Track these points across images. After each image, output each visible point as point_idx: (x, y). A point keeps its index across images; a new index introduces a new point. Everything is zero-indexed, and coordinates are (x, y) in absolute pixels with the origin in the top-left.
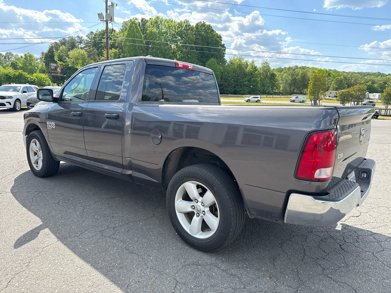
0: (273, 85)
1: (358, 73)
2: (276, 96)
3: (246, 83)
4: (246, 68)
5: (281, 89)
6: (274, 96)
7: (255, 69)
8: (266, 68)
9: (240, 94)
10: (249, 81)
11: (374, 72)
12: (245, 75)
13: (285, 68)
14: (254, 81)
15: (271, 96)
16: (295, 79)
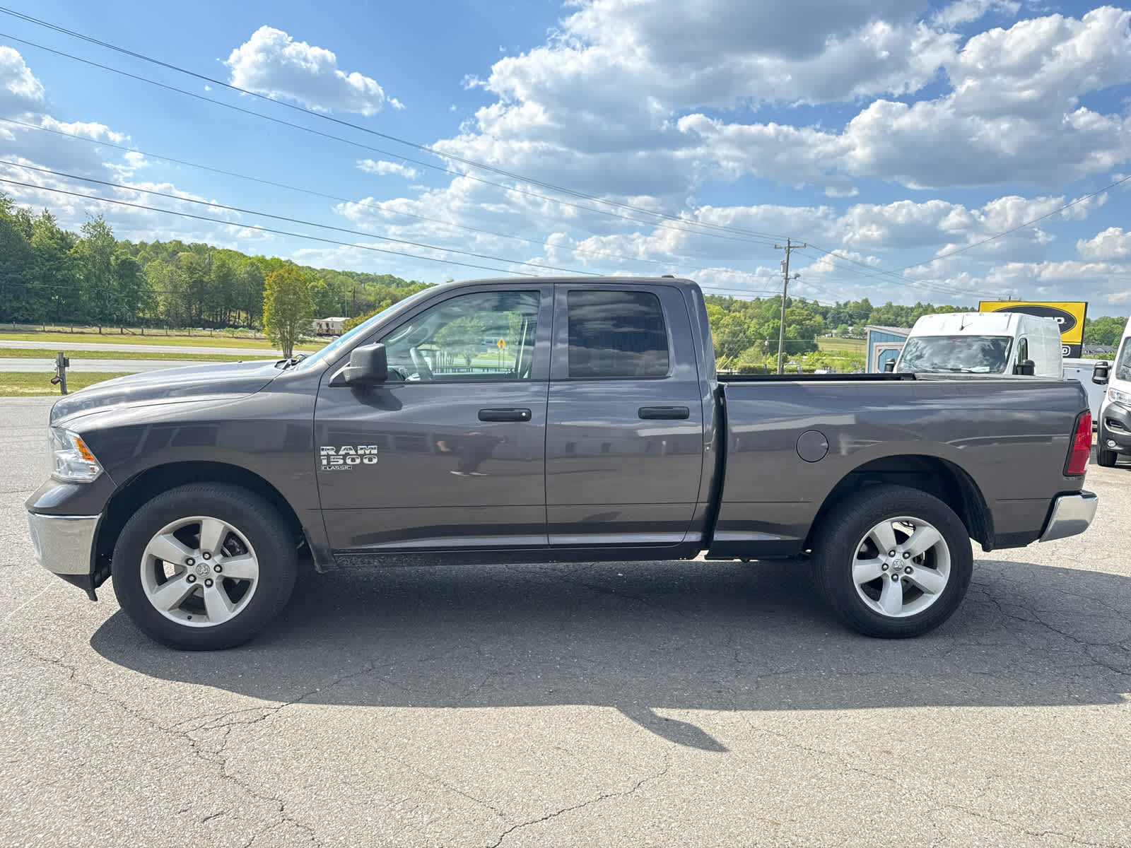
0: (133, 298)
1: (345, 274)
2: (154, 331)
3: (37, 284)
4: (30, 236)
5: (161, 308)
6: (146, 331)
7: (65, 241)
8: (103, 243)
9: (18, 321)
10: (46, 278)
11: (379, 274)
12: (28, 257)
13: (143, 244)
14: (64, 281)
15: (138, 331)
16: (202, 281)
